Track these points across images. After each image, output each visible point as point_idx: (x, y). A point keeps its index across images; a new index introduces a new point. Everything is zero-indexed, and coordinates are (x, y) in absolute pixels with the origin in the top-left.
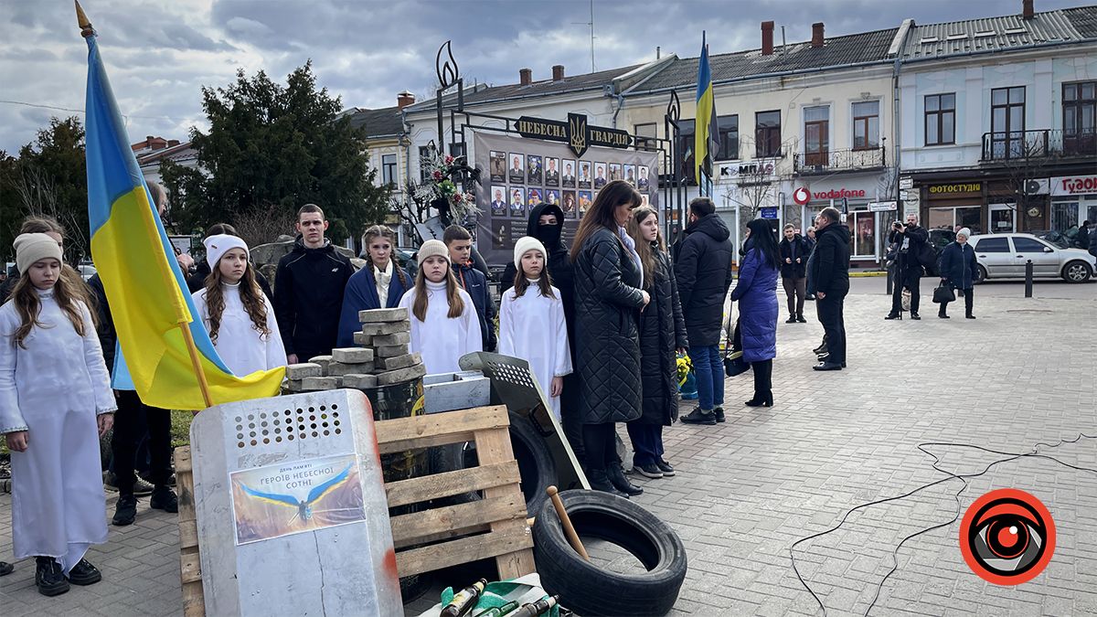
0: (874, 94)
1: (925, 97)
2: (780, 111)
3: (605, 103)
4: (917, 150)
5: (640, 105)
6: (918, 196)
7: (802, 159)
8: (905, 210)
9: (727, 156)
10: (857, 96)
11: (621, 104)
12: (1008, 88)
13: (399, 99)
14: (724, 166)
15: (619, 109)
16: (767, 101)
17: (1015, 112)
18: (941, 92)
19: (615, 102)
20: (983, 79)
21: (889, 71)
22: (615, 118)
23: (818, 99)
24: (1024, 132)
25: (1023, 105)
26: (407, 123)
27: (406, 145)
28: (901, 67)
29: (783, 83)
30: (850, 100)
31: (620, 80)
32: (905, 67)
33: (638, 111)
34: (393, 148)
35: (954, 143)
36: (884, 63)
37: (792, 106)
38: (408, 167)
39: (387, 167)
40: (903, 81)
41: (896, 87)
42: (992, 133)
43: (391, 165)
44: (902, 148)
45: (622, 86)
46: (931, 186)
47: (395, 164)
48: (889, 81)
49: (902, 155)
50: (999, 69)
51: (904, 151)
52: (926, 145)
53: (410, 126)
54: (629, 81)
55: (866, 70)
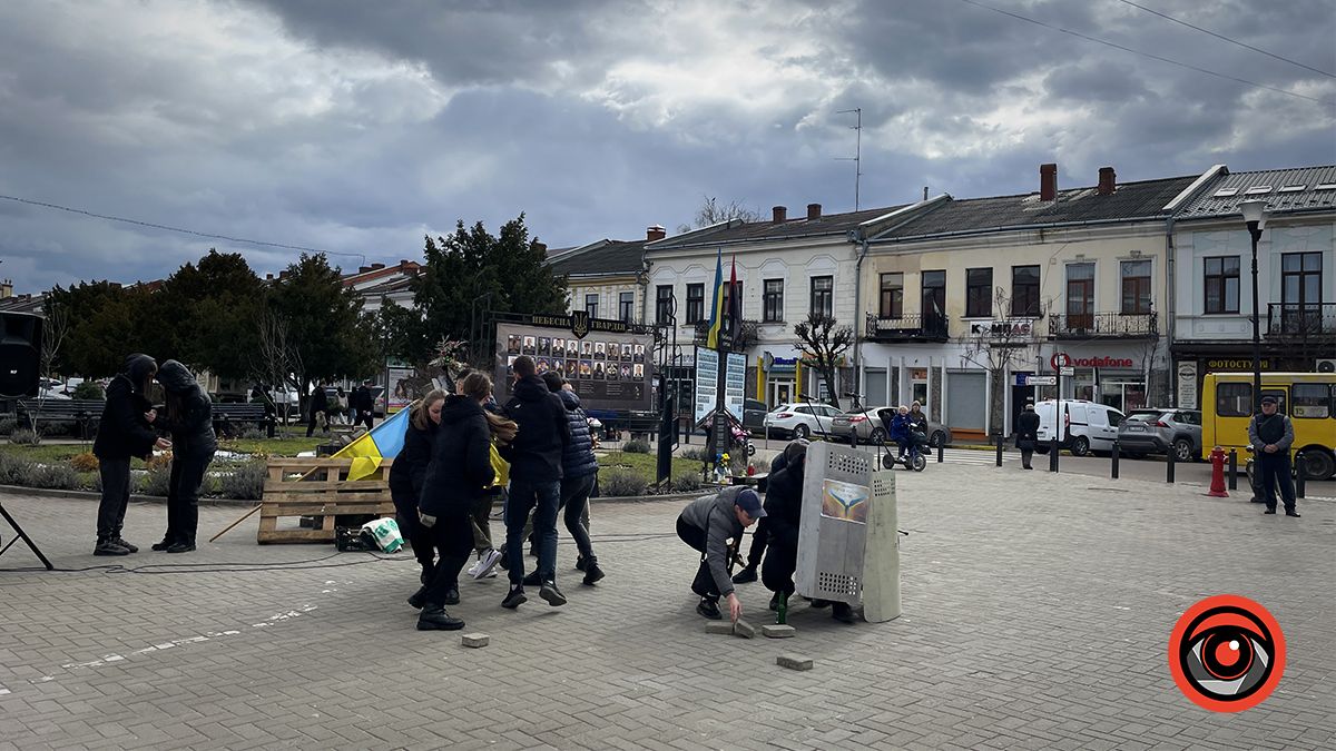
0: (1145, 253)
1: (1205, 258)
2: (1039, 266)
3: (848, 250)
4: (1194, 318)
5: (886, 253)
6: (1195, 370)
7: (1063, 321)
8: (1180, 385)
9: (979, 312)
10: (1126, 254)
11: (866, 251)
12: (1302, 254)
13: (648, 232)
14: (976, 323)
15: (862, 257)
16: (1026, 255)
17: (1311, 281)
18: (1222, 254)
19: (860, 248)
20: (1271, 242)
21: (1162, 229)
22: (858, 265)
23: (1082, 256)
24: (1321, 304)
25: (1320, 273)
26: (647, 261)
27: (644, 283)
28: (1176, 225)
29: (1042, 237)
30: (1118, 258)
31: (867, 226)
32: (1179, 225)
33: (884, 259)
34: (631, 286)
35: (1238, 312)
36: (1156, 220)
37: (1053, 262)
38: (644, 306)
39: (624, 305)
40: (1179, 240)
41: (1171, 247)
42: (1283, 304)
43: (627, 303)
44: (1178, 314)
45: (869, 231)
46: (1211, 359)
47: (632, 302)
48: (1163, 240)
49: (1177, 322)
50: (1292, 232)
51: (1180, 318)
52: (1206, 313)
53: (649, 265)
54: (880, 226)
55: (1136, 226)
